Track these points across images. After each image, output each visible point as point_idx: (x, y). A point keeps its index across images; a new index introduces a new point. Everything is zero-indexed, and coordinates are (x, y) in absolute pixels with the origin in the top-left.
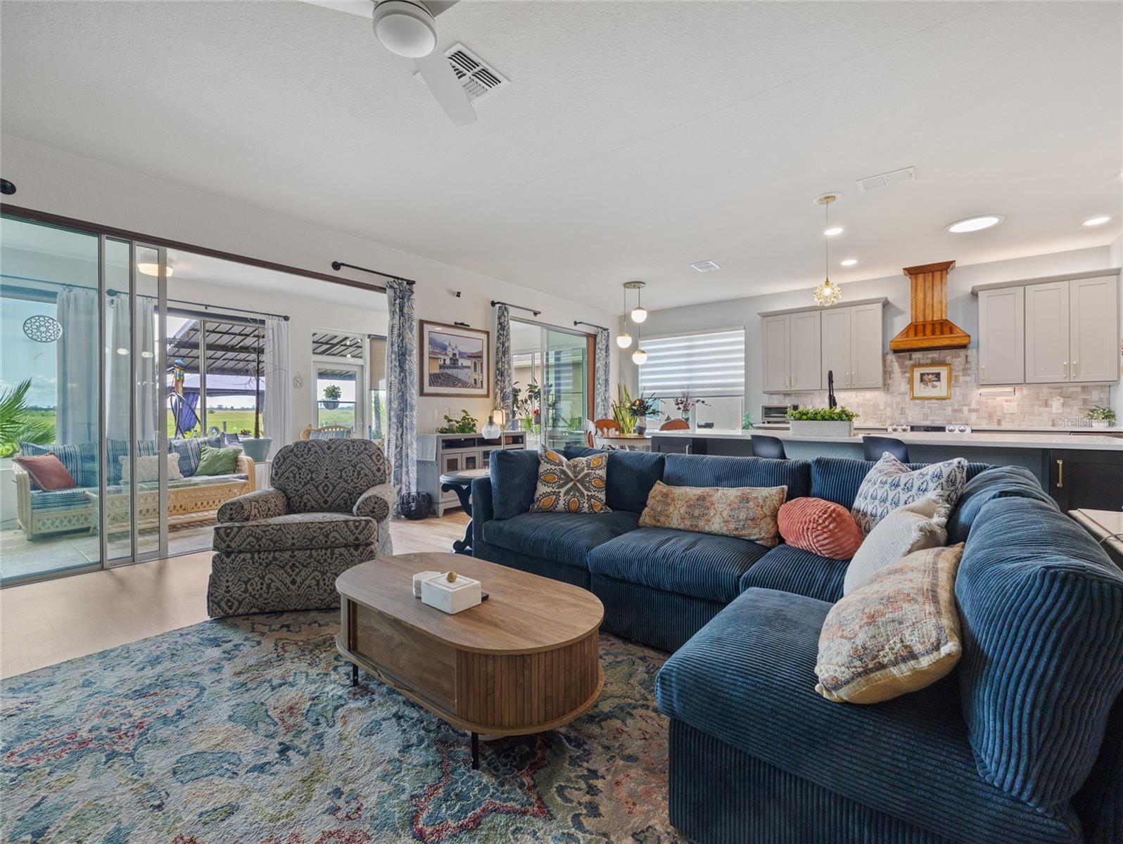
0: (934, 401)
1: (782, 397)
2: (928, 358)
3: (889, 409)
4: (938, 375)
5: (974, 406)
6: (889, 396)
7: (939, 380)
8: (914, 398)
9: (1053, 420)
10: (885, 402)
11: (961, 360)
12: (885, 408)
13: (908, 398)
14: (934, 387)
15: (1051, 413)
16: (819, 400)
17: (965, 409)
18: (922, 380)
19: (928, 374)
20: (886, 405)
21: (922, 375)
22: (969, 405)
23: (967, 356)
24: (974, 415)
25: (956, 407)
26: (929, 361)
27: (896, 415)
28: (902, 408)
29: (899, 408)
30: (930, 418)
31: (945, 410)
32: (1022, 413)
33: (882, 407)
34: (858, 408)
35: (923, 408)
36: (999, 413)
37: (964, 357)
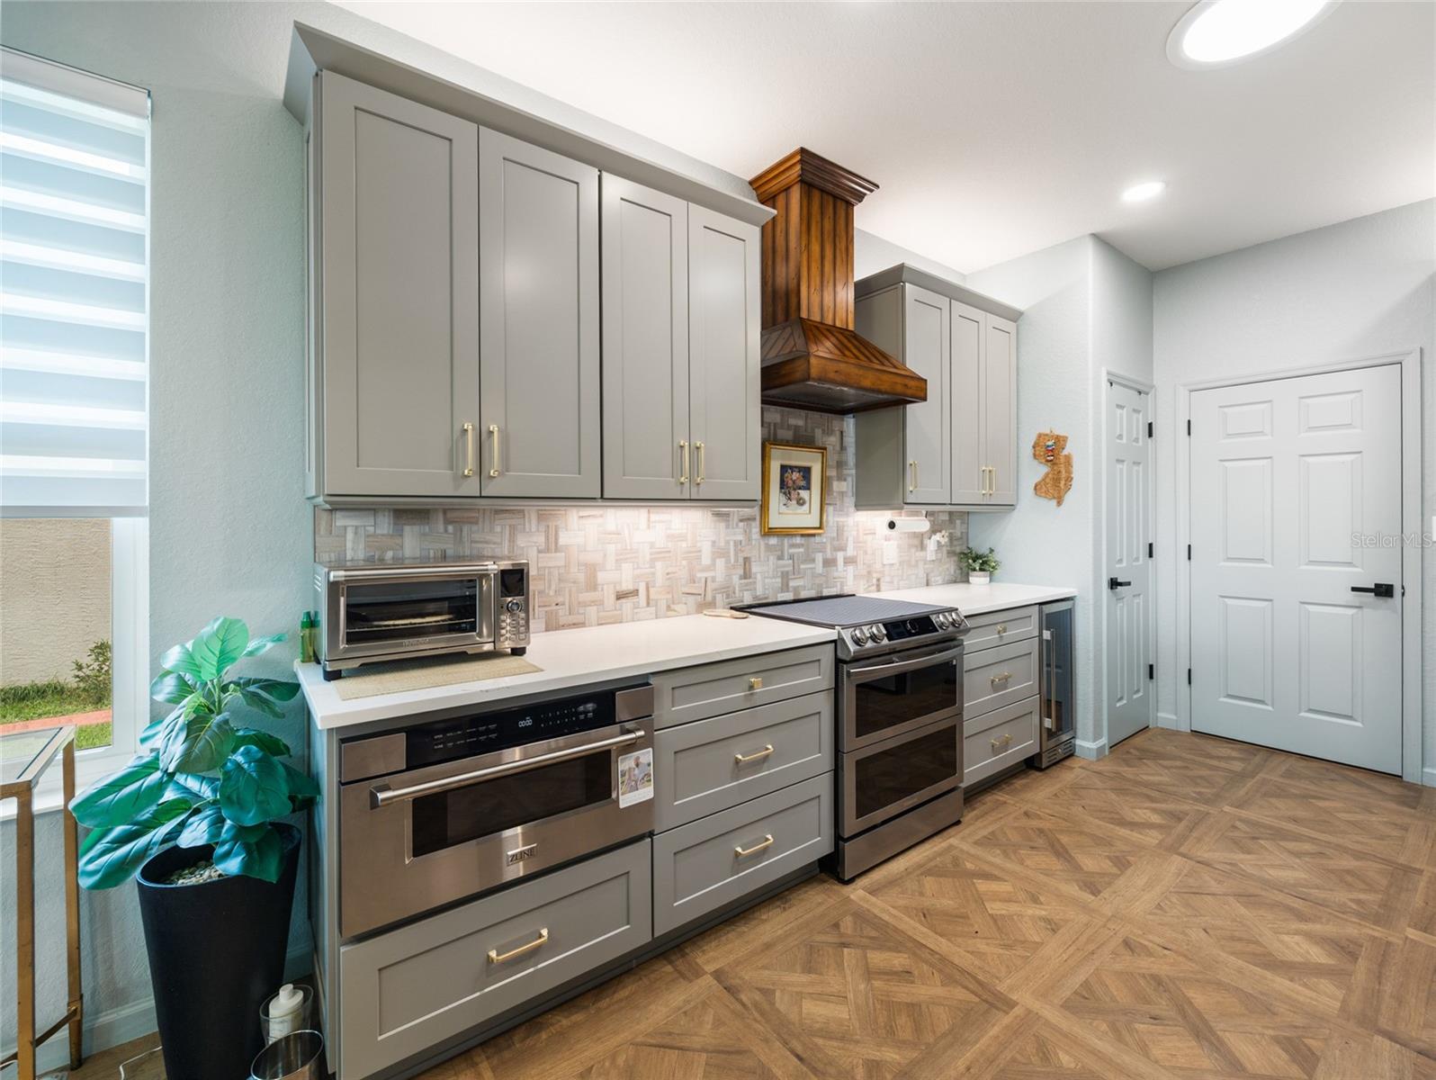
0: (798, 540)
1: (384, 525)
2: (789, 427)
3: (720, 563)
4: (806, 472)
5: (850, 552)
6: (722, 525)
7: (808, 488)
8: (768, 532)
9: (927, 575)
10: (714, 542)
11: (833, 440)
12: (714, 564)
13: (755, 529)
14: (801, 502)
15: (925, 562)
16: (540, 539)
17: (840, 556)
18: (783, 485)
19: (792, 468)
20: (719, 553)
21: (784, 469)
22: (843, 549)
23: (842, 432)
24: (851, 568)
25: (829, 555)
26: (789, 435)
27: (736, 579)
28: (746, 560)
29: (741, 560)
30: (792, 584)
31: (813, 561)
32: (901, 563)
33: (706, 560)
34: (653, 561)
35: (780, 558)
36: (878, 566)
37: (838, 433)
